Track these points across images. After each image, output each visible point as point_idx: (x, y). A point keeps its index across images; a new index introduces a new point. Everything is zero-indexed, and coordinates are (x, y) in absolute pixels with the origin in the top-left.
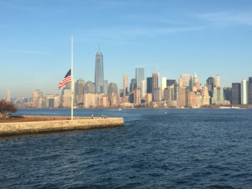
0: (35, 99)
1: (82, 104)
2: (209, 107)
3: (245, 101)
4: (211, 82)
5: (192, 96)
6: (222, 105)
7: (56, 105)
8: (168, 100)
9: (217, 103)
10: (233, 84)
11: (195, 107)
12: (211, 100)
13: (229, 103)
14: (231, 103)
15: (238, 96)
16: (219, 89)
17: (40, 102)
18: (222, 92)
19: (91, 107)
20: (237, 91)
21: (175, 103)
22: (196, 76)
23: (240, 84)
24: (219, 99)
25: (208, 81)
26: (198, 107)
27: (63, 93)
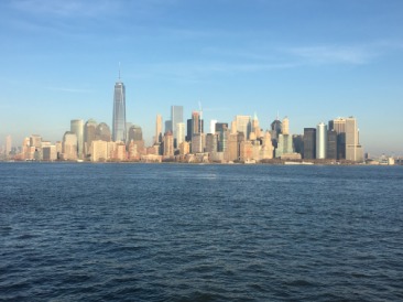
0: (24, 148)
1: (89, 155)
2: (270, 161)
3: (321, 154)
4: (277, 127)
5: (246, 146)
6: (288, 160)
7: (53, 157)
8: (210, 151)
9: (283, 156)
10: (306, 130)
11: (248, 162)
12: (274, 152)
13: (299, 156)
14: (303, 157)
15: (312, 148)
16: (286, 136)
17: (32, 153)
18: (290, 140)
19: (101, 160)
20: (310, 139)
21: (220, 156)
22: (256, 118)
23: (315, 130)
24: (285, 151)
25: (273, 125)
26: (254, 162)
27: (64, 139)
